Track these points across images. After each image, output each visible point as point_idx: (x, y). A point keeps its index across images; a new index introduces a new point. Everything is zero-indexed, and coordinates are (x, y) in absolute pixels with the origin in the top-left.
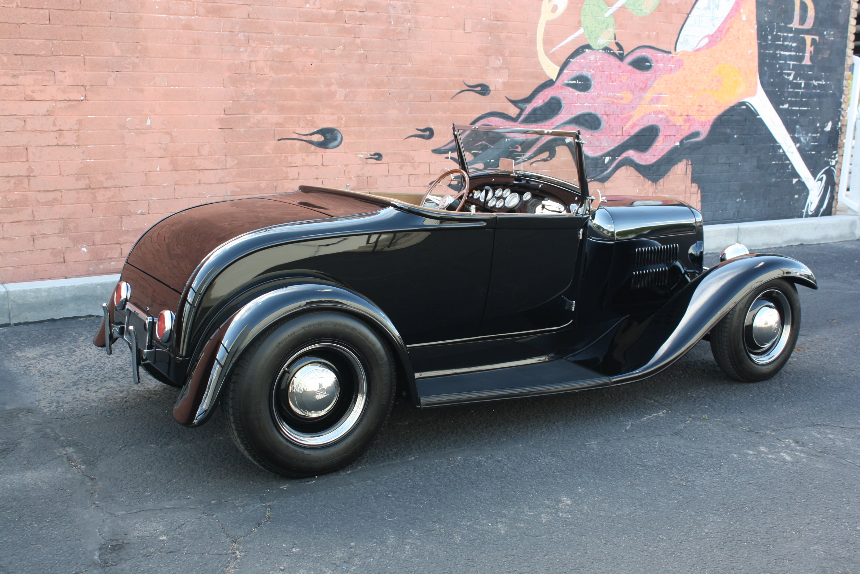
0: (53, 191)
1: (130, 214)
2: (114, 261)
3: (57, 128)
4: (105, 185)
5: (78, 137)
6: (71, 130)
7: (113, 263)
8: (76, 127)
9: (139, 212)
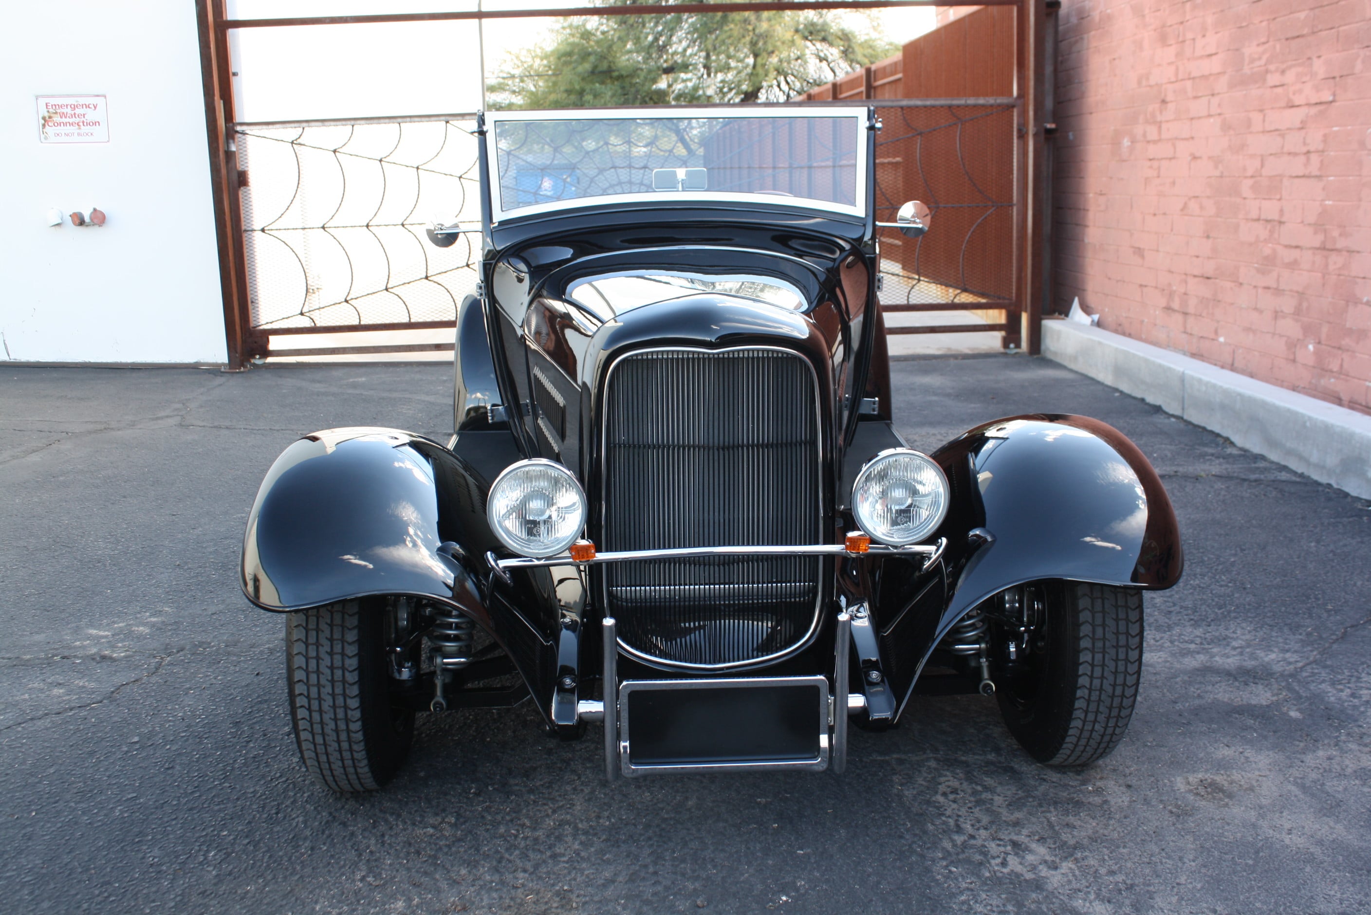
0: (1297, 247)
1: (1357, 302)
2: (1334, 377)
3: (1304, 150)
4: (1339, 246)
5: (1322, 161)
6: (1317, 151)
7: (1332, 380)
8: (1321, 147)
9: (1365, 299)
